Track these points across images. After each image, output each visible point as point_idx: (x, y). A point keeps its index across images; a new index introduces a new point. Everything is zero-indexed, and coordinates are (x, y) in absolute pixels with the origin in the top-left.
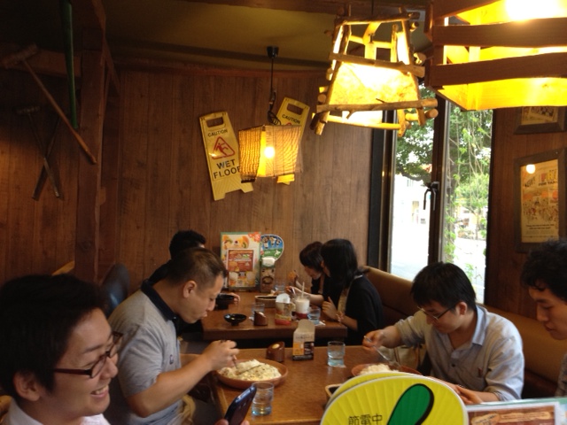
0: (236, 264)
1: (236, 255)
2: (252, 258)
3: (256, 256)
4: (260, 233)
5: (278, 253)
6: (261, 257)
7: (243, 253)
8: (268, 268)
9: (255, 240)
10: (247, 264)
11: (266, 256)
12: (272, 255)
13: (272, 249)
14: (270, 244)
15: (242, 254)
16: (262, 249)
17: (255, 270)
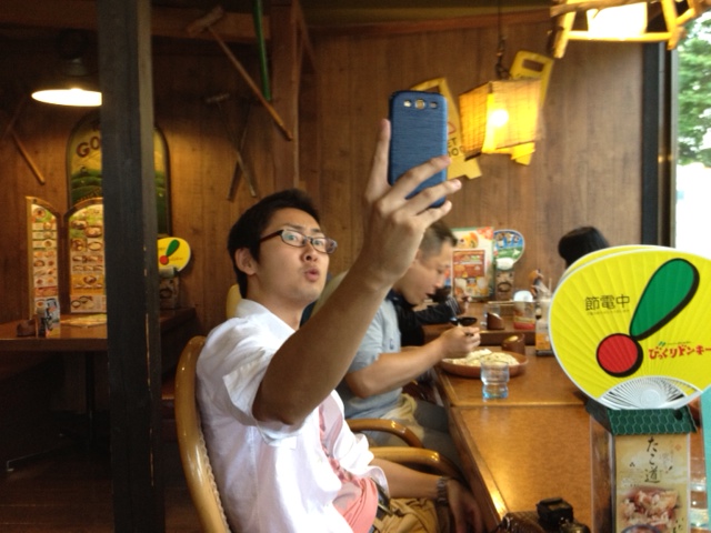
0: (463, 268)
1: (462, 256)
2: (483, 260)
3: (488, 258)
4: (492, 228)
5: (516, 252)
6: (495, 258)
7: (471, 254)
8: (504, 271)
9: (486, 237)
10: (478, 268)
11: (502, 256)
12: (510, 256)
13: (509, 247)
14: (506, 242)
15: (469, 255)
16: (496, 249)
17: (489, 276)
